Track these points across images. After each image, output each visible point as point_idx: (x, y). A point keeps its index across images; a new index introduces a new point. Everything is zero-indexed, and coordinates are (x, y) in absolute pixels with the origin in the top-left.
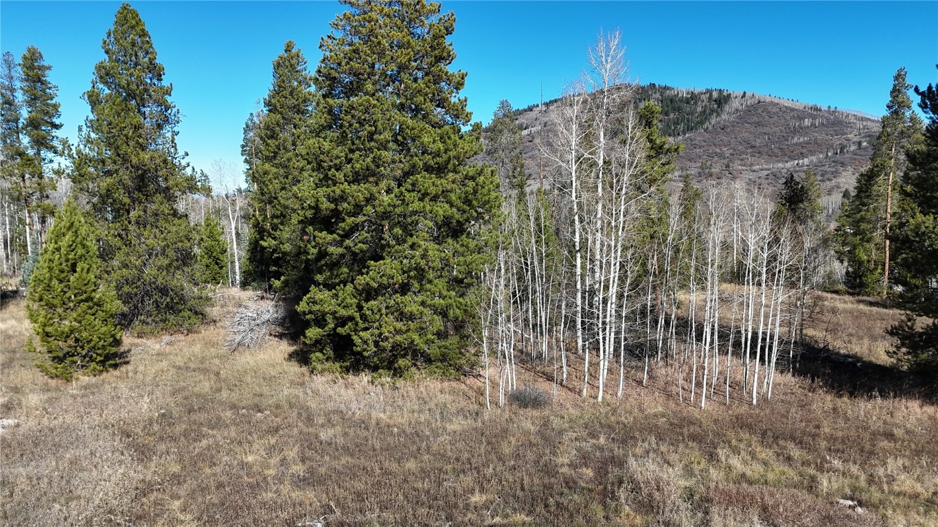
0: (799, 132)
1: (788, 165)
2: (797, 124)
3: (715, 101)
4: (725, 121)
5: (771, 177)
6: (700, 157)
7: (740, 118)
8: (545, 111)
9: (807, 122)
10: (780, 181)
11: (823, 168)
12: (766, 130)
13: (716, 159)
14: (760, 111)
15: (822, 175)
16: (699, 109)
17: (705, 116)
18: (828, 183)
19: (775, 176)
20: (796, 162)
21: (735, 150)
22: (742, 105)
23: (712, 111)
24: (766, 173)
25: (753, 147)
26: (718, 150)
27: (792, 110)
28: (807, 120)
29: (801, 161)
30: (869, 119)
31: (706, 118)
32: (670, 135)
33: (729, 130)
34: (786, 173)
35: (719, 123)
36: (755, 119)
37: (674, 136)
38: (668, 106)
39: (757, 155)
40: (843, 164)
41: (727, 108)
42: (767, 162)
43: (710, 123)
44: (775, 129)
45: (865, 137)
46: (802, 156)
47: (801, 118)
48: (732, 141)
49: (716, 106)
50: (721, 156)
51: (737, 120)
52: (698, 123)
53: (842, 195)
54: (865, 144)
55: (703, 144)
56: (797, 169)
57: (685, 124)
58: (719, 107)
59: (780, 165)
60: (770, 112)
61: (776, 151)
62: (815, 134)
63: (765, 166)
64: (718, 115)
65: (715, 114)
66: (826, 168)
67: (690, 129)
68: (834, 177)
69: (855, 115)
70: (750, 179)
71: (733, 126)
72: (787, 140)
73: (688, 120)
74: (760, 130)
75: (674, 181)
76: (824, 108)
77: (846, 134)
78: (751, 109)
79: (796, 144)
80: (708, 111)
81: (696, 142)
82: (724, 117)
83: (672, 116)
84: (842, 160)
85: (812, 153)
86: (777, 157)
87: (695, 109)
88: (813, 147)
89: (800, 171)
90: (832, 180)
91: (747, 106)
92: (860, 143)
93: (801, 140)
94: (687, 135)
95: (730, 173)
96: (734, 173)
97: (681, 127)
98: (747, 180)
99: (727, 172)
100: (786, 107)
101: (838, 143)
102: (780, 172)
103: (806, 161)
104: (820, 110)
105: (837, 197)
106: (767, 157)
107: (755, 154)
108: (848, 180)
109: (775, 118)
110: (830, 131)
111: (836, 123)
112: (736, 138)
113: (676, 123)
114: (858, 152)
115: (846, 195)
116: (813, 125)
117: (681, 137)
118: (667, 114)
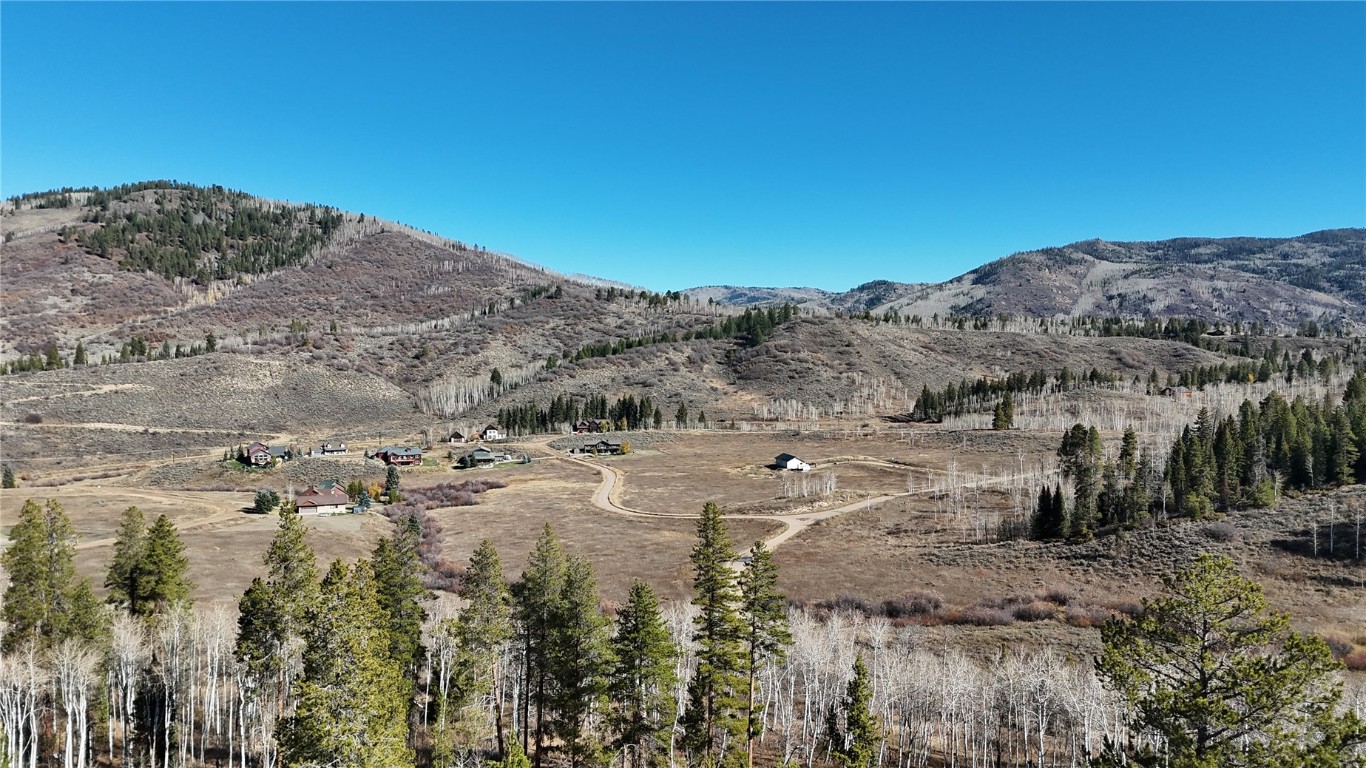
0: (438, 278)
1: (425, 326)
2: (435, 267)
3: (320, 223)
4: (334, 254)
5: (397, 346)
6: (294, 310)
7: (356, 252)
8: (12, 213)
9: (447, 266)
10: (409, 354)
11: (466, 335)
12: (394, 273)
13: (319, 313)
14: (384, 244)
15: (466, 346)
16: (295, 234)
17: (304, 244)
18: (473, 357)
19: (402, 345)
20: (434, 323)
21: (347, 301)
22: (359, 233)
23: (315, 239)
24: (390, 339)
25: (374, 297)
26: (322, 300)
27: (429, 246)
28: (446, 263)
29: (440, 322)
30: (524, 267)
31: (304, 248)
32: (247, 271)
33: (339, 269)
34: (419, 341)
35: (325, 257)
36: (378, 256)
37: (254, 272)
38: (243, 225)
39: (381, 310)
40: (492, 330)
41: (337, 235)
42: (394, 322)
43: (312, 257)
44: (405, 272)
45: (519, 291)
46: (442, 313)
47: (440, 260)
48: (344, 286)
49: (319, 231)
50: (327, 309)
51: (352, 256)
52: (292, 255)
53: (490, 375)
54: (517, 302)
55: (300, 288)
56: (434, 335)
57: (272, 254)
58: (325, 233)
59: (412, 328)
60: (397, 247)
61: (407, 304)
62: (459, 283)
63: (391, 329)
64: (323, 244)
65: (319, 243)
66: (471, 335)
67: (279, 263)
68: (481, 349)
69: (506, 260)
70: (366, 350)
71: (346, 264)
72: (422, 289)
73: (277, 250)
74: (384, 272)
75: (241, 353)
76: (470, 247)
77: (497, 285)
78: (372, 240)
79: (434, 296)
80: (308, 238)
81: (288, 285)
82: (333, 248)
83: (250, 240)
84: (490, 324)
85: (455, 310)
86: (408, 313)
87: (288, 233)
88: (456, 302)
89: (437, 339)
90: (478, 353)
91: (366, 235)
92: (512, 300)
93: (441, 290)
94: (275, 273)
95: (336, 340)
96: (343, 339)
97: (265, 259)
98: (362, 351)
99: (332, 337)
100: (420, 242)
101: (487, 297)
102: (410, 339)
103: (446, 322)
104: (465, 249)
105: (484, 379)
106: (394, 313)
107: (377, 308)
108: (499, 353)
109: (406, 257)
110: (477, 280)
111: (484, 269)
112: (349, 282)
113: (258, 253)
114: (510, 312)
115: (496, 377)
116: (455, 270)
117: (264, 276)
118: (242, 237)
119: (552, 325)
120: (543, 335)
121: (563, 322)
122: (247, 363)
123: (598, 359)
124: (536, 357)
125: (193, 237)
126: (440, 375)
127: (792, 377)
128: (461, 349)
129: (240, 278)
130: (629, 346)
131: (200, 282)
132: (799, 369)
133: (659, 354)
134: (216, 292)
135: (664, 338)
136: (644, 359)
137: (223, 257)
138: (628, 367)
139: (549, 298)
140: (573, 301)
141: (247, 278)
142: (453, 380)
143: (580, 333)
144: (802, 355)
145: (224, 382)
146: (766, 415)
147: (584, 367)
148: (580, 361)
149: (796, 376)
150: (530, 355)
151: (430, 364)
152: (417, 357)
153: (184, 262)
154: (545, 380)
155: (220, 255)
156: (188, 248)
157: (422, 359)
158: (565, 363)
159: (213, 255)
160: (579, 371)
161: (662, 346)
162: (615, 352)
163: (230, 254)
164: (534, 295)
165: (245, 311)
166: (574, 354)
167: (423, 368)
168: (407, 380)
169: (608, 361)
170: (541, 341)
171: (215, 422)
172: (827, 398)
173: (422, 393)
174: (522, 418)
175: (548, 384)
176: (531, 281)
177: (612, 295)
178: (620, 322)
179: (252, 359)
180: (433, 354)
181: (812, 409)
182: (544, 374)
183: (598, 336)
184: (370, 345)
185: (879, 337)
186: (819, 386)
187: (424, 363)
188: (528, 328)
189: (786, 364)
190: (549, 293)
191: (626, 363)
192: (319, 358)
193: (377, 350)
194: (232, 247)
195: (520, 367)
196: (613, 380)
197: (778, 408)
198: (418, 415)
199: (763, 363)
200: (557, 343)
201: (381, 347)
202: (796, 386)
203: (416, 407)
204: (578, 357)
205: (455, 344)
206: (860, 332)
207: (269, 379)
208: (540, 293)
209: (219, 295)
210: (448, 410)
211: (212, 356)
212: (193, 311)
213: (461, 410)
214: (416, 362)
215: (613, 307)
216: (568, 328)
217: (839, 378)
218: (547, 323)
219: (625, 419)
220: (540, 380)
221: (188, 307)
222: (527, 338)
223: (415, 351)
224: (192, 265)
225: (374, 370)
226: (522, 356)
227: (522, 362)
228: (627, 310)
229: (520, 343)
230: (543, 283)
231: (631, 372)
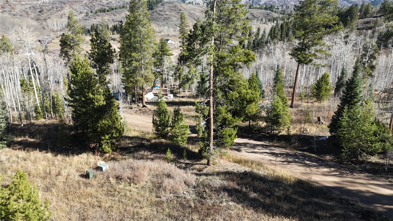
120: (82, 6)
123: (103, 13)
124: (81, 13)
127: (164, 20)
128: (55, 10)
130: (112, 9)
132: (166, 17)
133: (122, 12)
135: (123, 7)
136: (118, 13)
138: (113, 16)
142: (55, 19)
143: (94, 5)
144: (167, 13)
146: (158, 31)
147: (98, 16)
148: (97, 14)
149: (166, 19)
150: (79, 12)
151: (45, 14)
152: (40, 12)
154: (86, 20)
157: (42, 12)
158: (92, 14)
160: (97, 17)
161: (123, 9)
162: (108, 11)
166: (94, 12)
167: (42, 15)
168: (38, 19)
169: (106, 14)
170: (82, 8)
172: (175, 26)
173: (44, 23)
175: (88, 21)
180: (45, 11)
181: (171, 29)
182: (86, 18)
183: (101, 7)
184: (23, 8)
185: (189, 8)
186: (172, 23)
188: (76, 3)
189: (162, 16)
191: (112, 15)
192: (5, 11)
193: (25, 9)
195: (76, 16)
196: (109, 20)
197: (162, 28)
198: (45, 30)
199: (156, 15)
201: (26, 8)
202: (166, 23)
203: (44, 28)
204: (96, 12)
206: (183, 6)
210: (55, 29)
213: (59, 29)
214: (40, 13)
216: (90, 4)
217: (178, 20)
219: (115, 31)
223: (39, 10)
225: (26, 16)
226: (76, 12)
227: (76, 14)
229: (75, 8)
231: (114, 18)
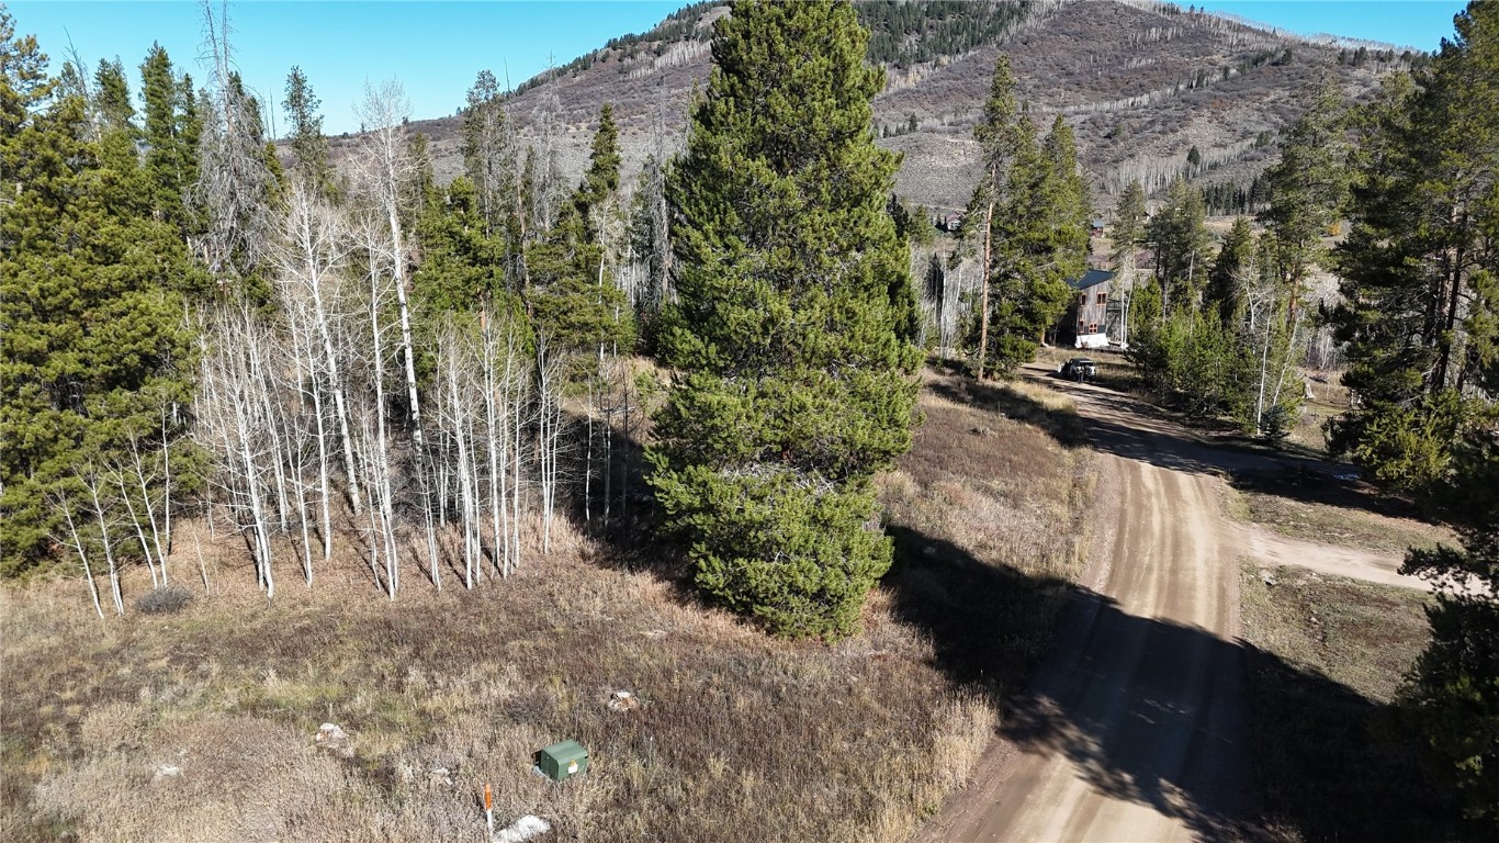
0: (1141, 50)
1: (1121, 104)
2: (1139, 36)
4: (1030, 29)
5: (1089, 125)
7: (1054, 24)
9: (1154, 33)
10: (1101, 133)
11: (1166, 112)
12: (1093, 45)
14: (1084, 13)
15: (1164, 124)
16: (992, 9)
17: (1001, 20)
18: (1171, 135)
19: (1094, 123)
20: (1131, 100)
21: (1041, 79)
22: (1059, 3)
23: (1012, 12)
24: (1082, 118)
25: (1069, 74)
27: (1135, 12)
28: (1154, 30)
29: (1138, 99)
30: (1249, 29)
31: (1001, 24)
32: (944, 53)
33: (1035, 44)
34: (1112, 119)
35: (1021, 33)
36: (1077, 27)
37: (951, 53)
38: (943, 3)
39: (1075, 88)
40: (1197, 105)
41: (1035, 7)
42: (1089, 101)
43: (1008, 33)
44: (1105, 44)
45: (1239, 58)
46: (1142, 89)
47: (1146, 27)
48: (1038, 63)
49: (1017, 4)
51: (1049, 29)
52: (989, 32)
53: (1187, 154)
54: (1233, 71)
56: (1130, 112)
57: (969, 34)
58: (1023, 5)
59: (1106, 106)
60: (1099, 16)
61: (1103, 80)
62: (1165, 54)
63: (1083, 108)
64: (1021, 19)
65: (1016, 18)
66: (1170, 112)
67: (975, 42)
68: (1181, 126)
69: (1228, 22)
71: (1042, 39)
72: (1122, 63)
73: (974, 29)
74: (1084, 45)
75: (940, 132)
76: (1185, 9)
77: (1211, 54)
78: (1072, 9)
79: (1135, 70)
80: (1006, 12)
81: (983, 65)
82: (1031, 22)
83: (949, 19)
84: (1195, 98)
85: (1156, 85)
86: (1104, 91)
87: (986, 9)
88: (1161, 74)
89: (1132, 117)
90: (1177, 131)
91: (1065, 4)
92: (1226, 70)
93: (1143, 63)
94: (971, 53)
96: (1034, 119)
97: (963, 38)
100: (1125, 8)
101: (1197, 68)
102: (1103, 118)
103: (1145, 99)
104: (1177, 12)
105: (1181, 158)
106: (1089, 91)
107: (1071, 86)
108: (1201, 131)
109: (1107, 26)
110: (1187, 48)
111: (1198, 33)
112: (1044, 59)
113: (955, 32)
114: (1222, 84)
115: (1193, 156)
116: (1163, 38)
117: (960, 57)
118: (941, 17)
119: (1272, 97)
121: (1287, 93)
122: (944, 142)
125: (897, 20)
126: (1131, 156)
129: (938, 60)
131: (901, 67)
134: (916, 75)
137: (923, 39)
139: (1274, 64)
140: (1305, 67)
141: (945, 60)
145: (922, 161)
153: (888, 46)
155: (919, 37)
156: (892, 32)
159: (913, 38)
163: (930, 36)
164: (1255, 63)
165: (942, 94)
171: (916, 197)
174: (1216, 198)
176: (1255, 44)
177: (1360, 57)
178: (1364, 90)
179: (949, 138)
187: (1115, 143)
190: (1275, 59)
194: (931, 27)
200: (1275, 118)
205: (1152, 123)
207: (962, 158)
208: (1263, 60)
209: (918, 78)
211: (913, 135)
212: (896, 94)
215: (1360, 73)
218: (1267, 95)
220: (1246, 160)
221: (891, 91)
222: (1239, 114)
224: (894, 48)
228: (1379, 76)
230: (1270, 47)
